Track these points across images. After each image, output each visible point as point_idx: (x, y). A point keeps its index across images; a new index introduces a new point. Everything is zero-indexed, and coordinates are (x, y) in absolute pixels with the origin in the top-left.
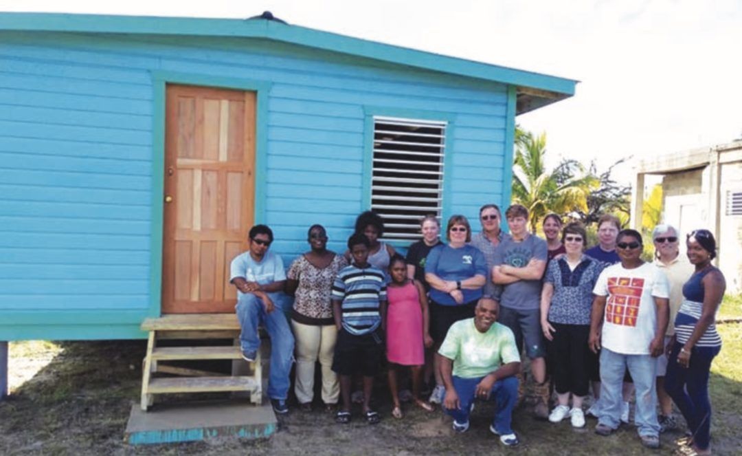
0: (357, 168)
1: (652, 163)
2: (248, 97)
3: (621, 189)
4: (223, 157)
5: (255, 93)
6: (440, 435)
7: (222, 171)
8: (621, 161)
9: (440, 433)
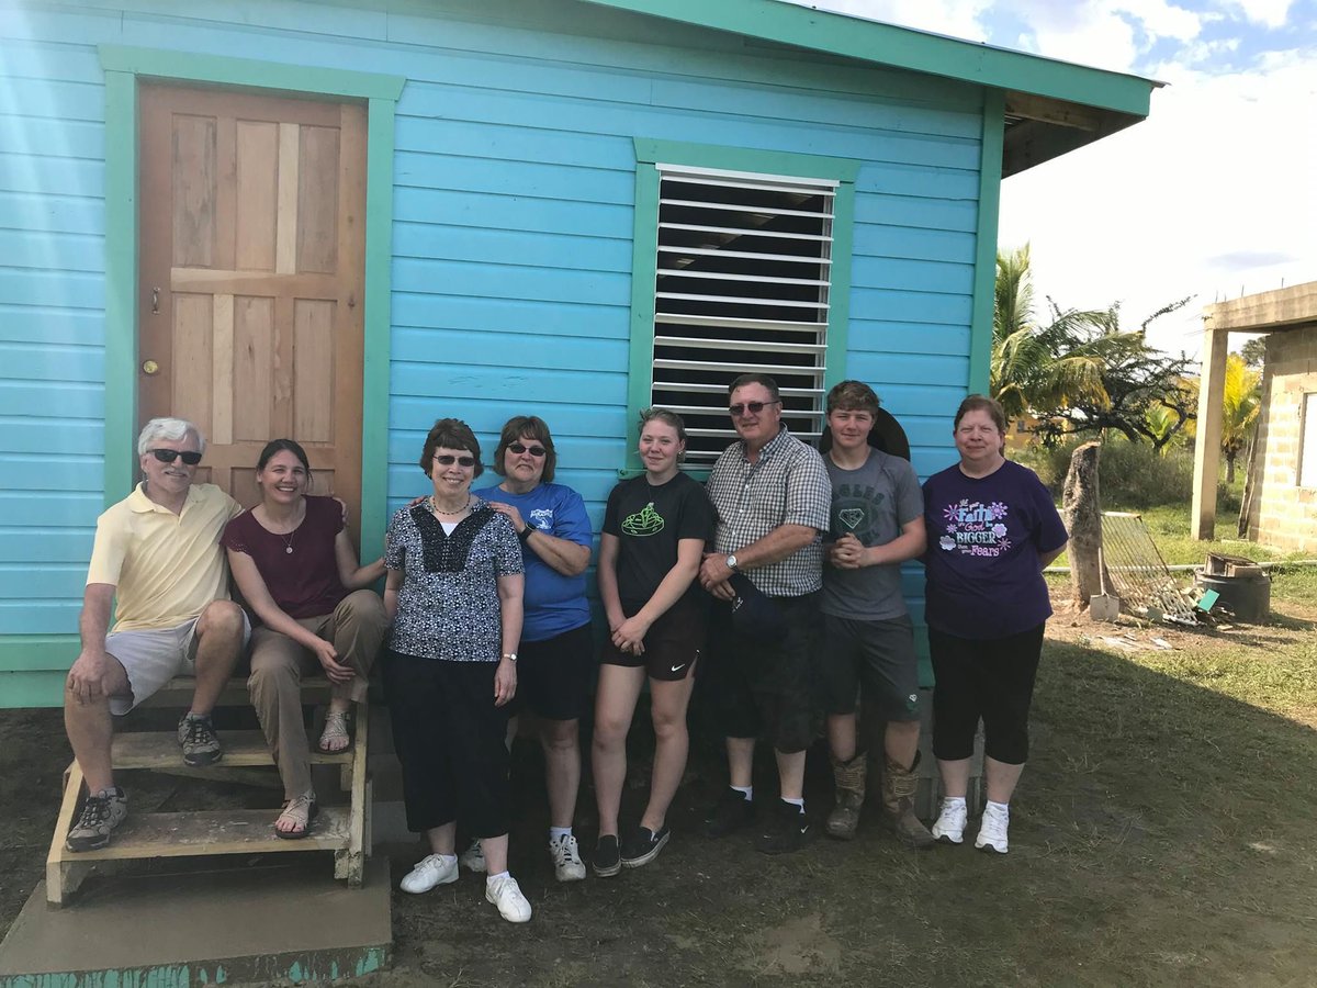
0: (617, 290)
1: (1247, 309)
2: (347, 117)
3: (1166, 365)
4: (287, 263)
5: (362, 104)
6: (815, 970)
7: (285, 296)
8: (1167, 310)
9: (815, 960)
